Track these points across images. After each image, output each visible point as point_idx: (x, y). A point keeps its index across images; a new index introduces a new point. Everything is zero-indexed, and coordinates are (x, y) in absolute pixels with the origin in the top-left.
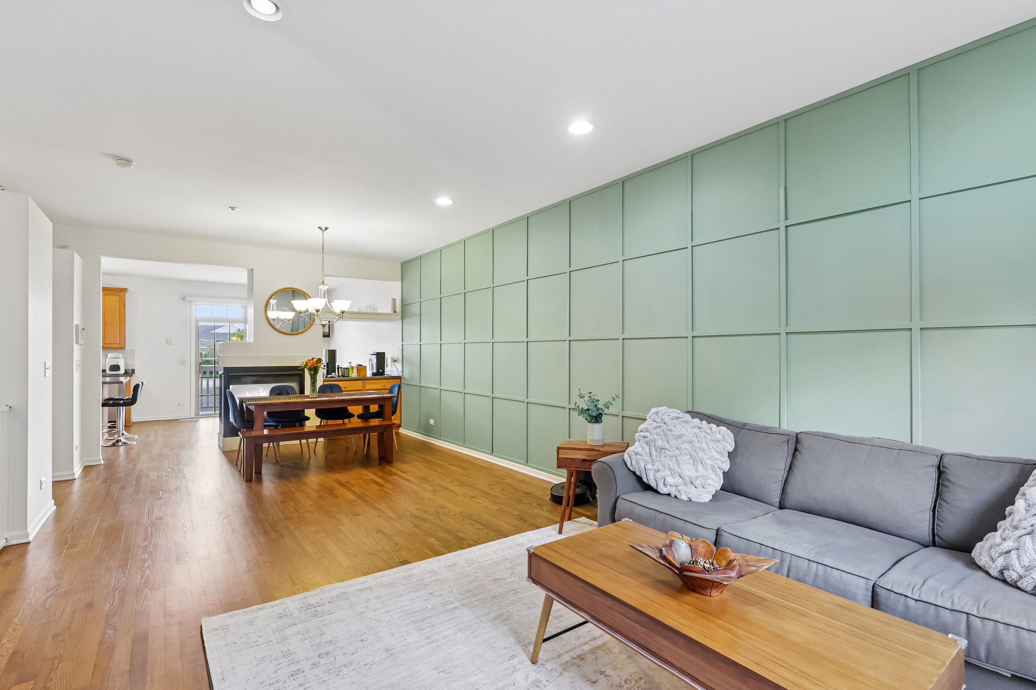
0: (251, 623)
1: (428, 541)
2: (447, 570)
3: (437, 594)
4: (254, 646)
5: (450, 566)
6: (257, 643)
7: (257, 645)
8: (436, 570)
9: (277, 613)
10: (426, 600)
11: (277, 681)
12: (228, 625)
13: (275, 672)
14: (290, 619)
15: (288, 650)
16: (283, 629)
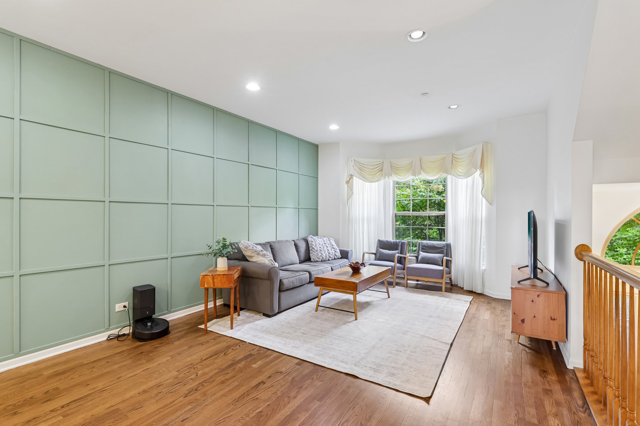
0: (408, 381)
4: (417, 369)
6: (415, 370)
7: (416, 369)
9: (392, 378)
11: (422, 354)
12: (419, 386)
13: (419, 356)
14: (391, 371)
15: (407, 359)
16: (399, 368)
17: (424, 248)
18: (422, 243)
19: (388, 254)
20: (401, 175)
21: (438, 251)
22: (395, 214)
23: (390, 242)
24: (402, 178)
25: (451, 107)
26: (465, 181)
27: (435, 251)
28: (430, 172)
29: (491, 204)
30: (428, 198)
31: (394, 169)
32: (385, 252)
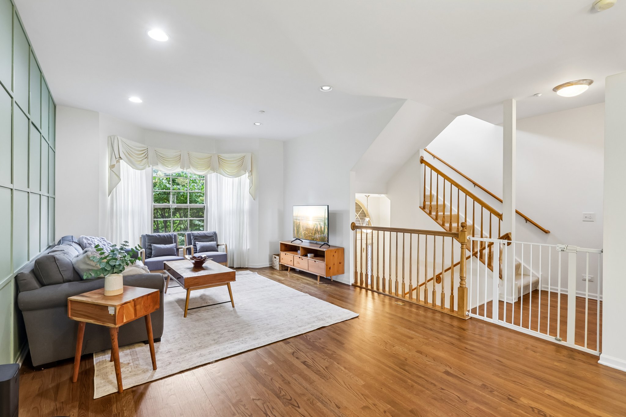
1: (274, 362)
2: (259, 336)
3: (265, 325)
5: (257, 339)
8: (266, 336)
10: (270, 322)
17: (197, 238)
18: (192, 234)
19: (166, 248)
20: (167, 166)
21: (210, 239)
22: (154, 206)
23: (163, 236)
24: (171, 169)
25: (256, 124)
26: (230, 180)
27: (208, 240)
28: (199, 168)
29: (254, 199)
30: (188, 191)
31: (161, 159)
32: (162, 247)
